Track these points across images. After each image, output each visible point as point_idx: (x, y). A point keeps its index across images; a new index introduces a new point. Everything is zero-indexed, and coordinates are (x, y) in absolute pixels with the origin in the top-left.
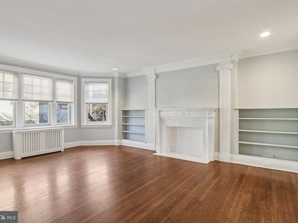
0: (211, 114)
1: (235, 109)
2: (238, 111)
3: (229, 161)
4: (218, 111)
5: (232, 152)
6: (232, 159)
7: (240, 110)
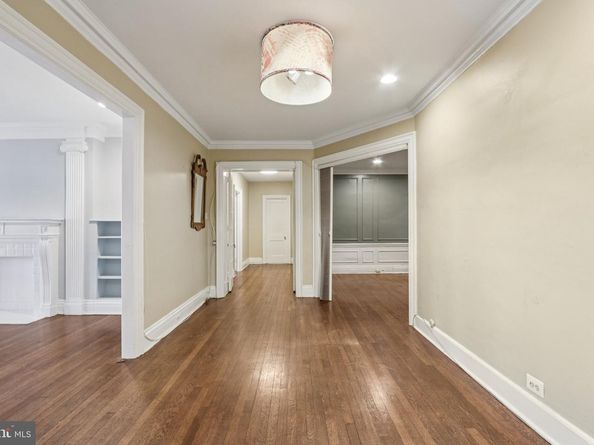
0: (46, 229)
1: (91, 222)
2: (96, 226)
3: (80, 312)
4: (63, 224)
5: (87, 296)
6: (85, 308)
7: (100, 223)
